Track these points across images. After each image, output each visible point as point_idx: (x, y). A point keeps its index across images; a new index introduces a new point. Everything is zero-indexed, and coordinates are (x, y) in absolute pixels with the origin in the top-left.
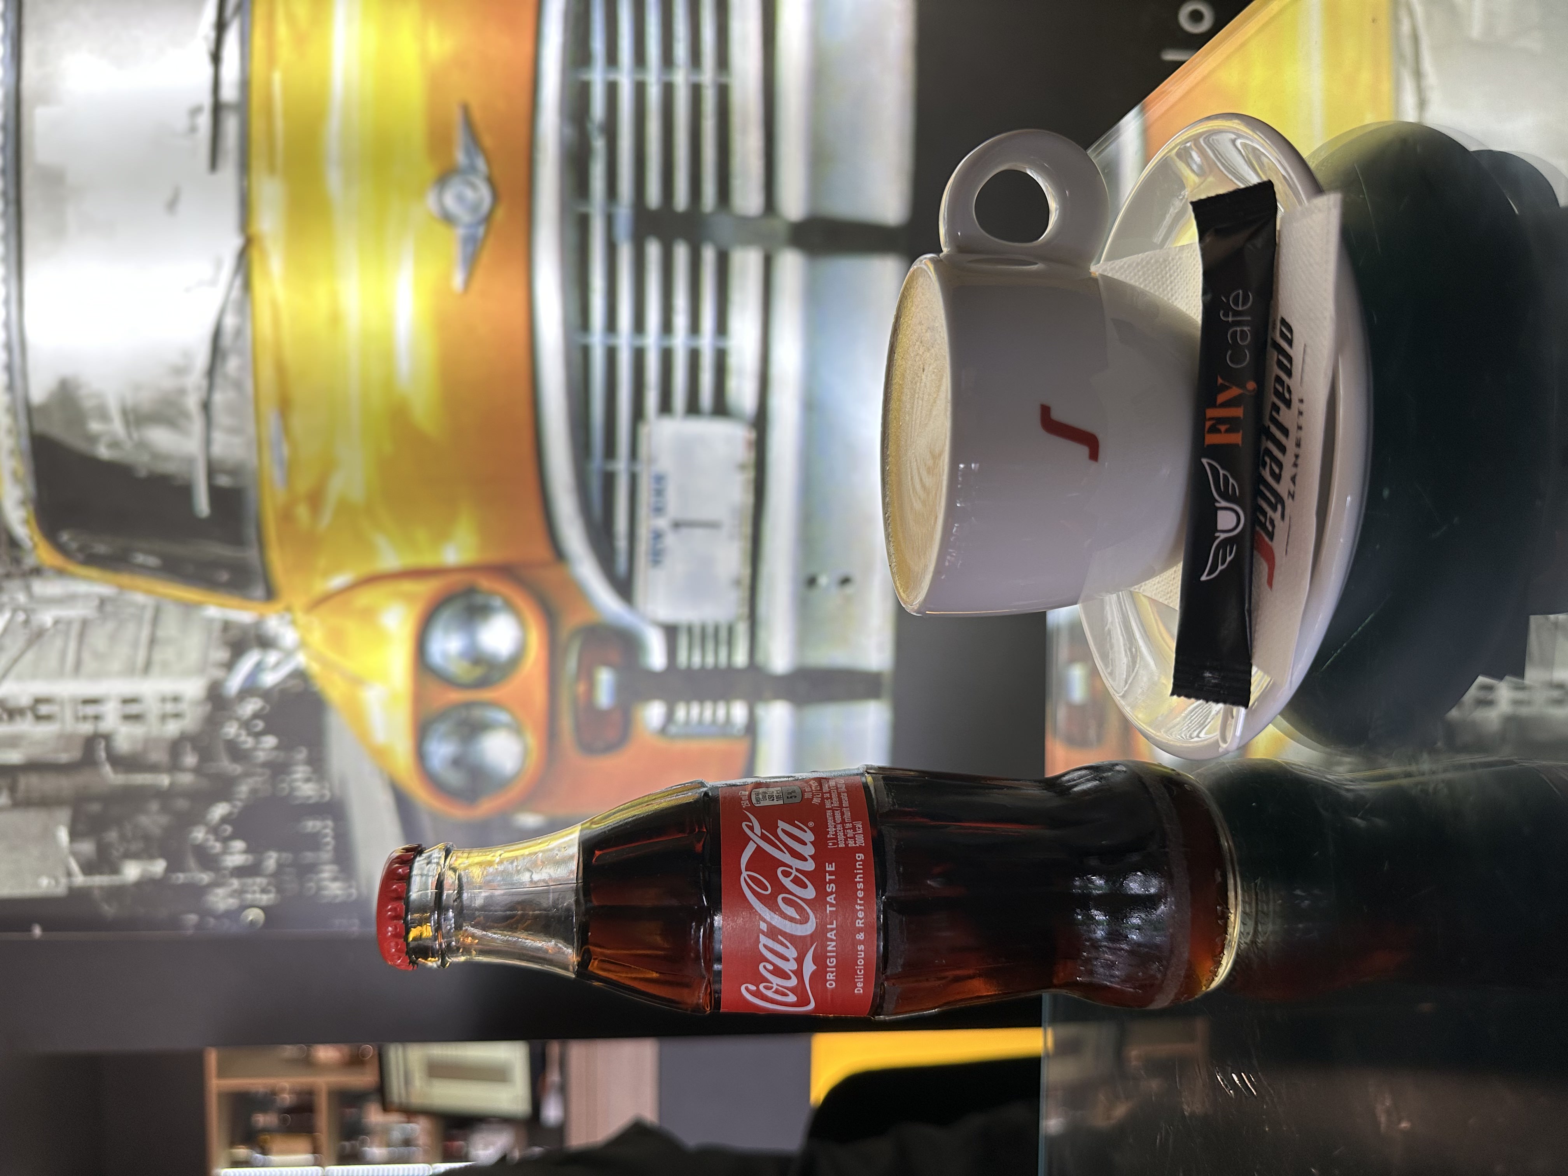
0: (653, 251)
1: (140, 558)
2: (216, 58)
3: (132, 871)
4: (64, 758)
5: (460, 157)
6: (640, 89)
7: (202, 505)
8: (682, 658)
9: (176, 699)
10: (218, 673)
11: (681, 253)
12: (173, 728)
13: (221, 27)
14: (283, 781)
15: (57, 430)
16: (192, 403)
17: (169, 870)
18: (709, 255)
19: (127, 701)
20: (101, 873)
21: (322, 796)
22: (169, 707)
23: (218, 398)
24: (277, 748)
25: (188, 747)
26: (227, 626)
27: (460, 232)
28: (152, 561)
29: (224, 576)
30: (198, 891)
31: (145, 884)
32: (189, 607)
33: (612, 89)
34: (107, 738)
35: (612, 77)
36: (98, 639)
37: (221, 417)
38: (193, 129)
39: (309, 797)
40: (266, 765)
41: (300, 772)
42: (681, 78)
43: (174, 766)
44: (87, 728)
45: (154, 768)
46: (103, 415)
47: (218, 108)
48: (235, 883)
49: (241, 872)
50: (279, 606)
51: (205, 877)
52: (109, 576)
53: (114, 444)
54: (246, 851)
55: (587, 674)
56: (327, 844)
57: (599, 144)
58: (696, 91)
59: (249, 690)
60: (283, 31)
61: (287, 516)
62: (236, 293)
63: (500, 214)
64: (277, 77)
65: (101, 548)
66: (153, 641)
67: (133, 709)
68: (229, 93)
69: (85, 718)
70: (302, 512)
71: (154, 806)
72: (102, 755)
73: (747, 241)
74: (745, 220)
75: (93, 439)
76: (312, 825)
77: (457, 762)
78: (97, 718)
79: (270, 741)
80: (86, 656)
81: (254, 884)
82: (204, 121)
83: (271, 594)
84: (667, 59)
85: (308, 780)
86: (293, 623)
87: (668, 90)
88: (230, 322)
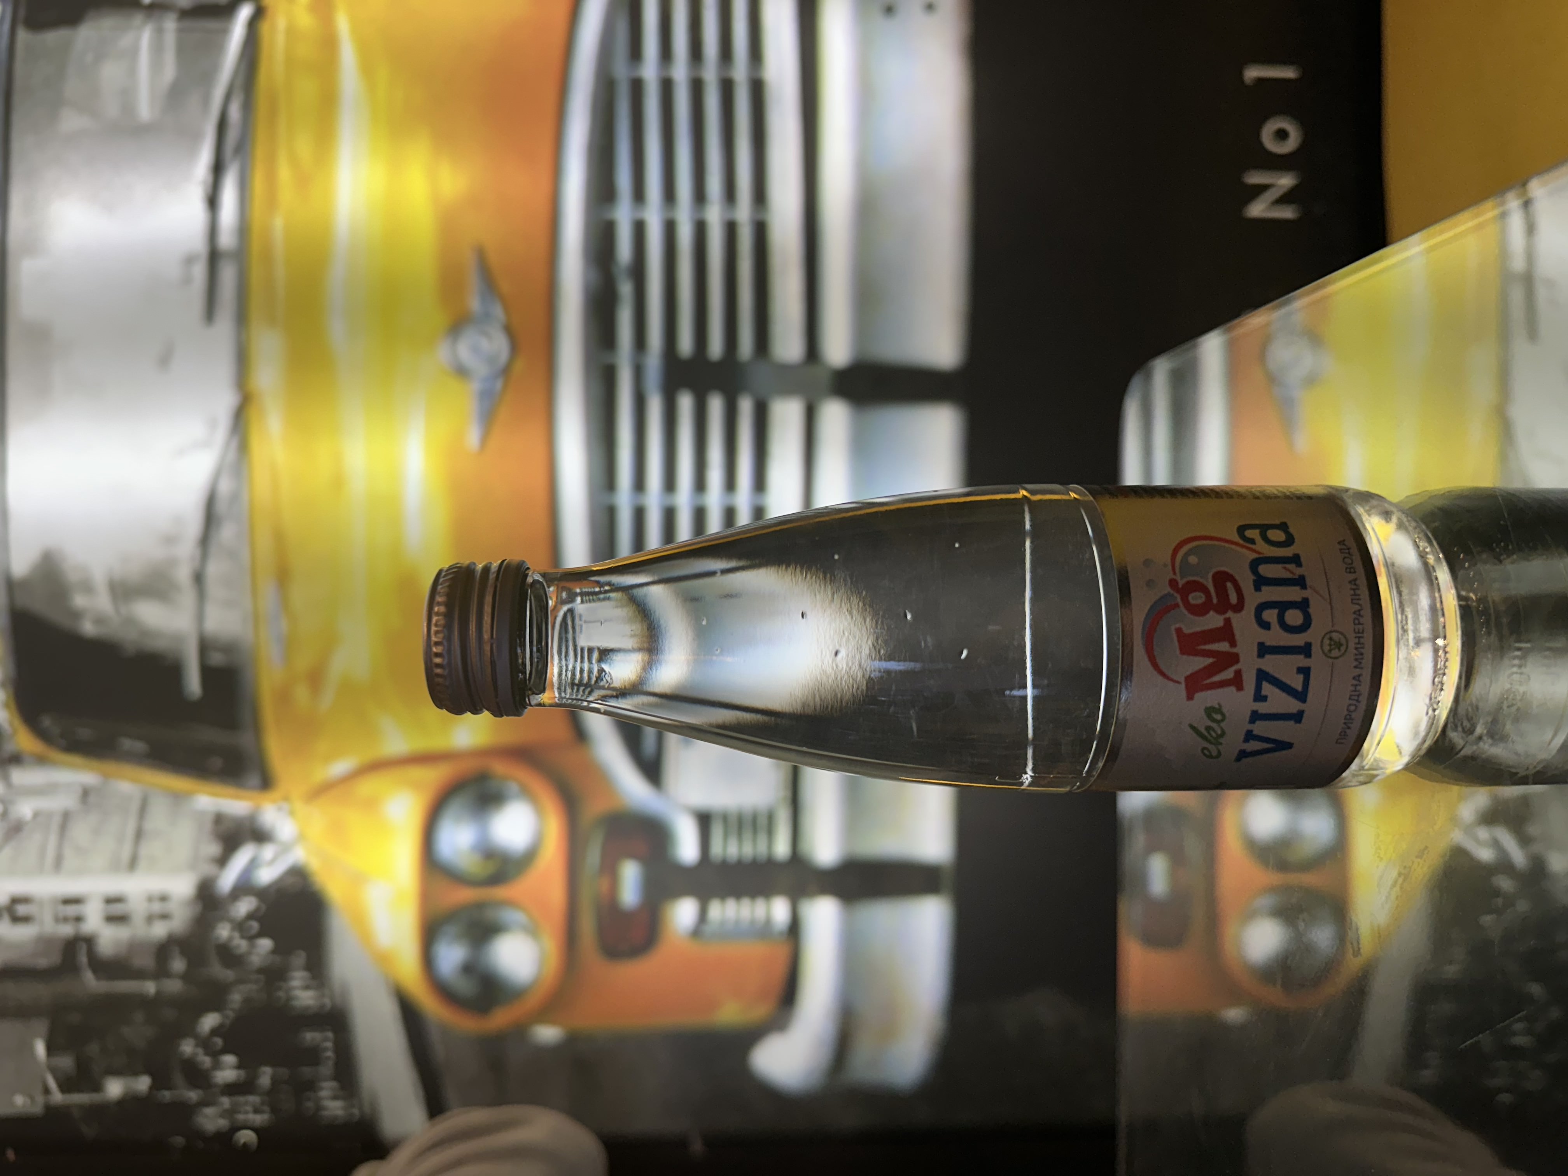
0: (685, 403)
1: (127, 744)
2: (213, 202)
3: (114, 1088)
4: (43, 962)
5: (474, 304)
6: (670, 229)
7: (193, 684)
8: (717, 849)
9: (164, 898)
10: (209, 869)
11: (716, 406)
12: (160, 931)
13: (218, 169)
14: (280, 989)
15: (38, 605)
16: (183, 574)
17: (154, 1087)
18: (746, 407)
19: (110, 901)
20: (80, 1090)
21: (322, 1006)
22: (157, 907)
23: (214, 569)
24: (275, 951)
25: (176, 951)
26: (219, 819)
27: (475, 386)
28: (140, 746)
29: (217, 762)
30: (187, 1110)
31: (129, 1101)
32: (178, 798)
33: (639, 229)
34: (90, 941)
35: (639, 215)
36: (80, 831)
37: (214, 589)
38: (187, 280)
39: (307, 1008)
40: (260, 971)
41: (298, 979)
42: (714, 215)
43: (161, 971)
44: (67, 930)
45: (140, 975)
46: (88, 588)
47: (214, 256)
48: (226, 1101)
49: (232, 1089)
50: (275, 794)
51: (193, 1095)
52: (95, 763)
53: (99, 621)
54: (239, 1067)
55: (610, 870)
56: (328, 1058)
57: (626, 289)
58: (731, 229)
59: (243, 888)
60: (285, 173)
61: (284, 697)
62: (232, 455)
63: (519, 365)
64: (279, 223)
65: (85, 733)
66: (139, 835)
67: (117, 909)
68: (227, 239)
69: (66, 920)
70: (301, 693)
71: (139, 1017)
72: (83, 959)
73: (787, 391)
74: (785, 369)
75: (77, 615)
76: (310, 1037)
77: (469, 969)
78: (78, 919)
79: (265, 944)
80: (68, 852)
81: (246, 1103)
82: (199, 271)
83: (266, 783)
84: (700, 196)
85: (307, 988)
86: (292, 813)
87: (700, 230)
88: (225, 487)
